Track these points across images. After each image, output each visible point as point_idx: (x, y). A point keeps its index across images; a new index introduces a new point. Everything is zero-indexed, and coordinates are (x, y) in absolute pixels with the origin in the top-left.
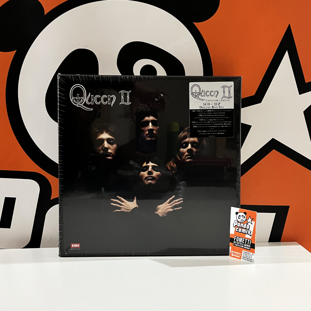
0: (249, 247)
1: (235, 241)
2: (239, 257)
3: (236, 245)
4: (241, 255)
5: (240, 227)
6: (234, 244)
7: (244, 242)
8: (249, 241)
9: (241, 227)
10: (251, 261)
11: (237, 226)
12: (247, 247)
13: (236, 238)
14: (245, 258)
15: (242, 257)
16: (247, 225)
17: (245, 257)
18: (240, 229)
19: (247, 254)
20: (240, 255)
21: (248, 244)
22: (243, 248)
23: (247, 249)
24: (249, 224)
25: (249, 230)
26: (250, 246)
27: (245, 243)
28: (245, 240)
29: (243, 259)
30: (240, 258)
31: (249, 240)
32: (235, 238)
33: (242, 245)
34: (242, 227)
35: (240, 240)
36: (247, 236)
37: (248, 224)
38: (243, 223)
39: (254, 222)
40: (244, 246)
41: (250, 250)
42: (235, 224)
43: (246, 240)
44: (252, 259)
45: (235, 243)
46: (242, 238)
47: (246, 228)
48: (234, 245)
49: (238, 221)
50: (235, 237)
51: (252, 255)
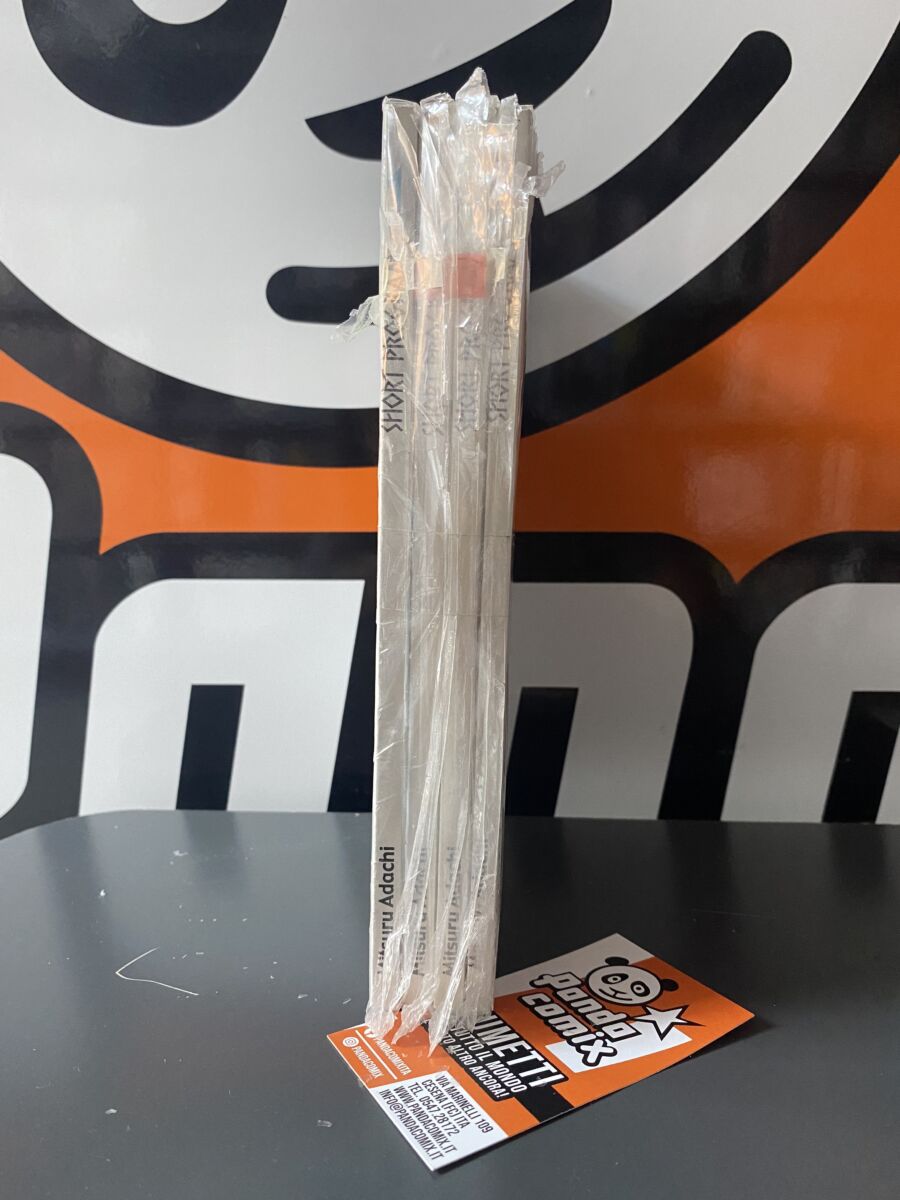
4: (401, 1078)
7: (506, 1051)
8: (548, 1074)
10: (424, 1141)
12: (495, 1077)
14: (411, 1100)
15: (391, 1087)
17: (416, 1098)
19: (450, 1100)
20: (396, 1071)
21: (523, 1075)
22: (467, 1069)
23: (485, 1088)
26: (518, 1088)
27: (504, 1059)
28: (522, 1052)
29: (387, 1093)
31: (547, 1067)
33: (473, 1053)
34: (582, 1011)
35: (496, 1037)
37: (637, 1024)
40: (481, 1064)
43: (535, 1055)
44: (453, 1139)
46: (514, 1036)
51: (473, 1127)
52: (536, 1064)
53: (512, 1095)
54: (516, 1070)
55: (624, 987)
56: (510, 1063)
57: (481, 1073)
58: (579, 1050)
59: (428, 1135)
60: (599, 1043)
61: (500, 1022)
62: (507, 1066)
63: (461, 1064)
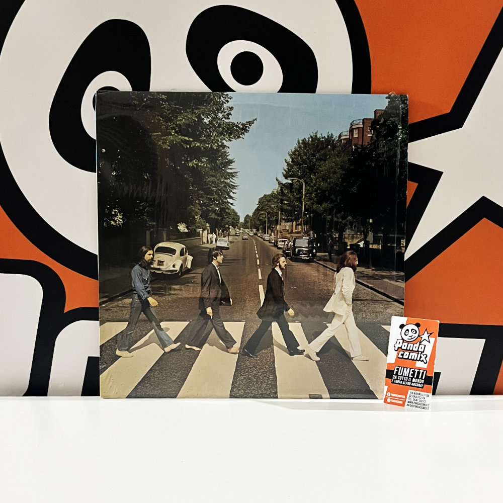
0: (421, 384)
1: (395, 375)
2: (401, 402)
3: (398, 382)
4: (406, 399)
5: (406, 350)
6: (394, 381)
7: (412, 375)
8: (423, 373)
9: (409, 350)
10: (424, 408)
11: (401, 348)
12: (417, 383)
13: (398, 369)
14: (412, 403)
15: (407, 403)
16: (420, 345)
17: (412, 401)
18: (406, 353)
19: (417, 395)
20: (403, 399)
21: (420, 377)
23: (418, 387)
24: (424, 343)
25: (424, 354)
26: (423, 381)
27: (413, 377)
28: (414, 372)
29: (408, 405)
30: (403, 405)
31: (421, 371)
32: (396, 370)
33: (408, 381)
34: (411, 349)
35: (406, 372)
36: (419, 364)
37: (422, 343)
38: (413, 342)
39: (434, 339)
40: (412, 382)
41: (422, 388)
42: (397, 346)
43: (417, 371)
44: (426, 403)
45: (396, 378)
46: (409, 369)
47: (418, 351)
48: (393, 383)
49: (403, 340)
50: (396, 367)
51: (426, 397)
52: (419, 373)
53: (423, 384)
54: (417, 377)
55: (410, 334)
56: (415, 377)
57: (414, 384)
58: (422, 361)
59: (423, 406)
60: (422, 355)
61: (403, 368)
62: (416, 378)
63: (408, 386)
